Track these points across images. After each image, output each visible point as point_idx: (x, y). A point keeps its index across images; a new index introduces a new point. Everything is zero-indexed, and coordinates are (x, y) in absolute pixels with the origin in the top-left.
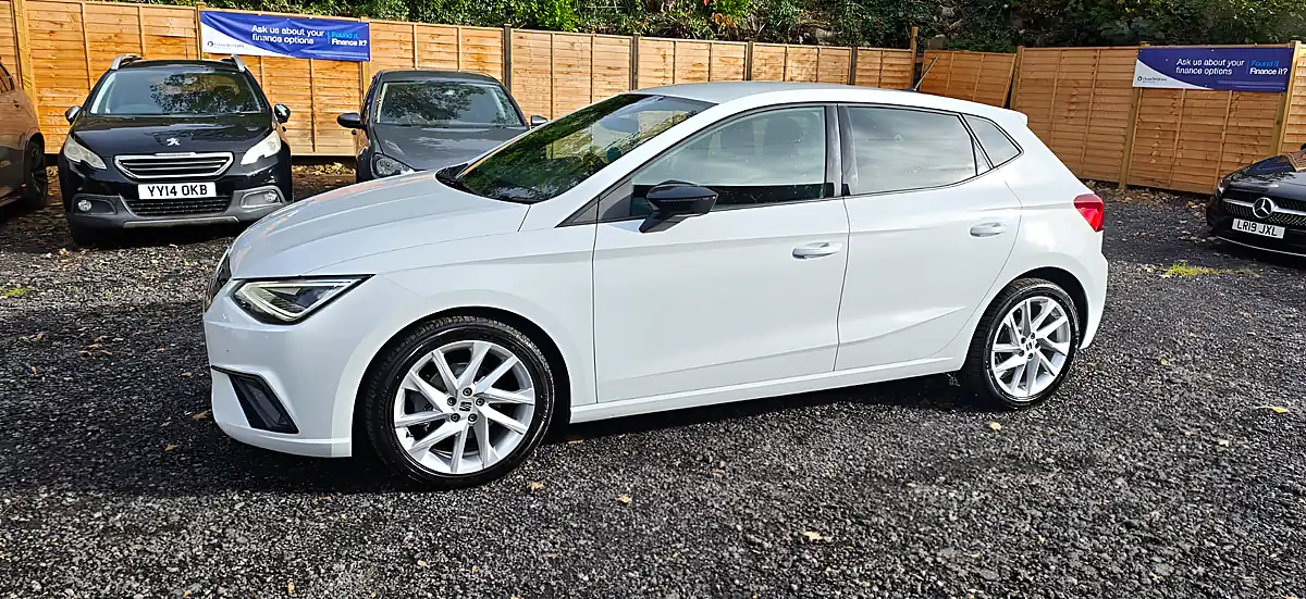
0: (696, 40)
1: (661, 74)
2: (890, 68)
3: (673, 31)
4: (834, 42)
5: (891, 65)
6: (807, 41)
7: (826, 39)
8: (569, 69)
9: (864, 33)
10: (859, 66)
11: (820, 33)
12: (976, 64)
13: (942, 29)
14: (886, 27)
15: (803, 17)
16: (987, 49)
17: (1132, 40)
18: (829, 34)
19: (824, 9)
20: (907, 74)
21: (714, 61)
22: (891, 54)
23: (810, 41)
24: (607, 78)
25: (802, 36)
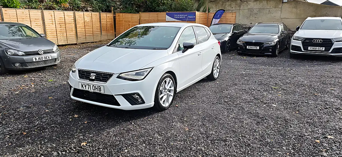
0: (57, 11)
1: (51, 20)
2: (108, 17)
3: (50, 8)
4: (93, 11)
5: (109, 17)
6: (86, 11)
7: (90, 10)
8: (23, 20)
9: (99, 9)
10: (101, 17)
11: (89, 9)
12: (130, 16)
13: (118, 8)
14: (105, 7)
15: (82, 5)
16: (130, 13)
17: (163, 11)
18: (91, 9)
19: (87, 2)
20: (112, 19)
21: (65, 16)
22: (108, 14)
23: (87, 11)
24: (35, 22)
25: (84, 9)
